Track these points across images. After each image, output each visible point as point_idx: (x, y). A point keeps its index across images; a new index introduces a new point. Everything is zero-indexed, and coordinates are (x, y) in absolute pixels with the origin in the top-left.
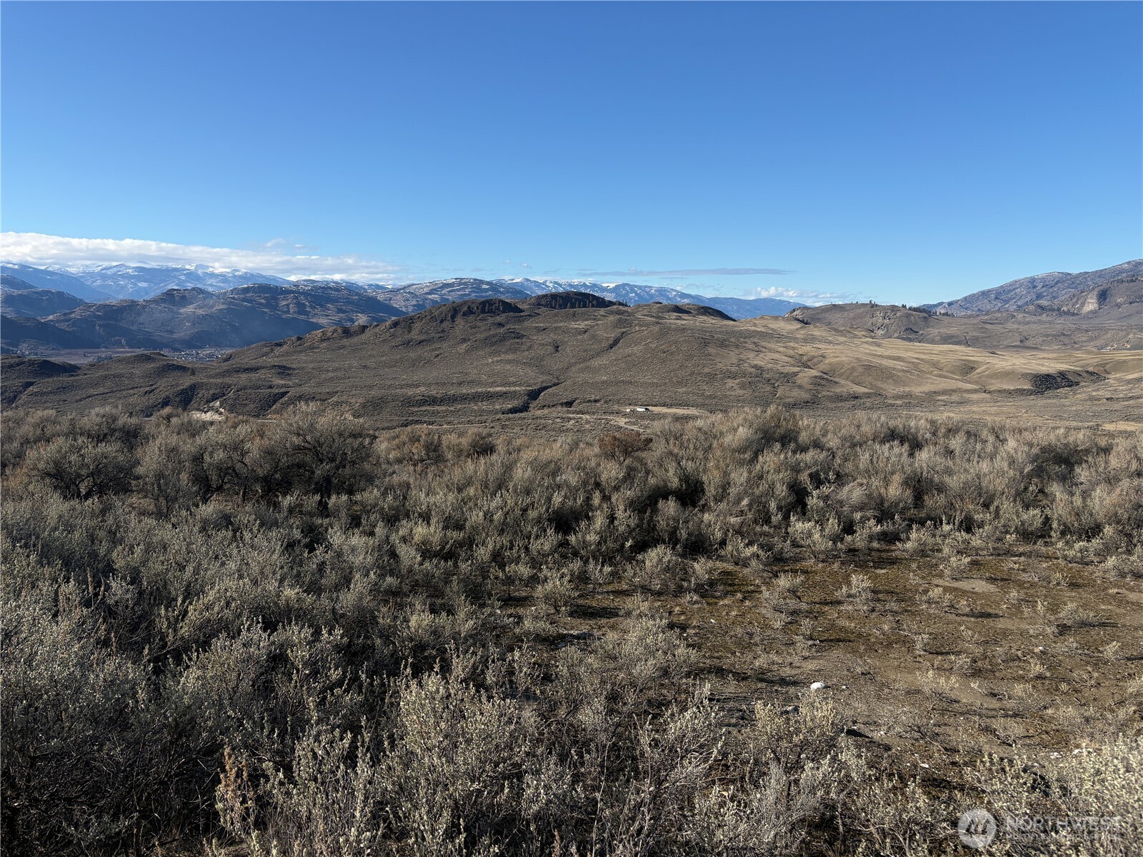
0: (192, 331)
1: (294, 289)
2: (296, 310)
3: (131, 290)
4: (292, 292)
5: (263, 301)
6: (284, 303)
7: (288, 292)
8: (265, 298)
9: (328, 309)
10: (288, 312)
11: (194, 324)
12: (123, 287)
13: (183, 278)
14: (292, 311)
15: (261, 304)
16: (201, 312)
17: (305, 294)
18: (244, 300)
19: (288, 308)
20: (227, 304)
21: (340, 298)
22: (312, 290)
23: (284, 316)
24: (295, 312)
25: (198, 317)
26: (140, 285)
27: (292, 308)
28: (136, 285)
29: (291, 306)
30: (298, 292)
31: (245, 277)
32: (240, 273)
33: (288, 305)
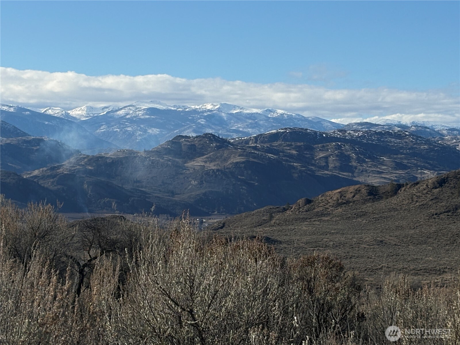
0: (197, 193)
1: (339, 135)
2: (338, 164)
3: (139, 138)
4: (336, 139)
5: (294, 152)
6: (322, 155)
7: (330, 139)
8: (297, 148)
9: (382, 164)
10: (326, 167)
11: (201, 183)
12: (131, 135)
13: (202, 122)
14: (331, 165)
15: (291, 156)
16: (212, 166)
17: (353, 142)
18: (270, 150)
19: (327, 162)
20: (246, 156)
21: (402, 148)
22: (363, 137)
23: (320, 173)
24: (335, 167)
25: (207, 173)
26: (150, 131)
27: (333, 162)
28: (145, 131)
29: (331, 158)
30: (344, 140)
31: (279, 119)
32: (275, 115)
33: (326, 158)
